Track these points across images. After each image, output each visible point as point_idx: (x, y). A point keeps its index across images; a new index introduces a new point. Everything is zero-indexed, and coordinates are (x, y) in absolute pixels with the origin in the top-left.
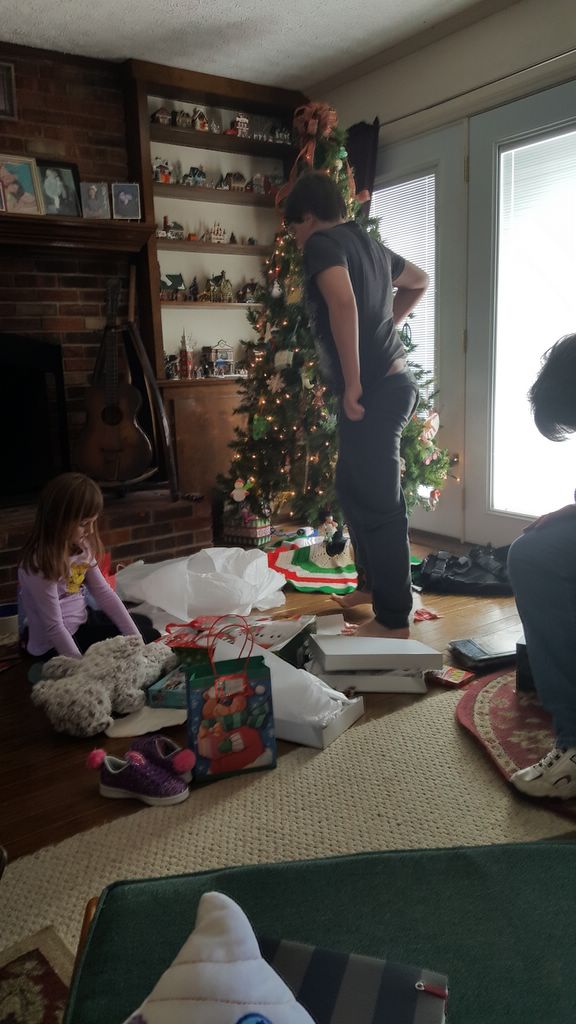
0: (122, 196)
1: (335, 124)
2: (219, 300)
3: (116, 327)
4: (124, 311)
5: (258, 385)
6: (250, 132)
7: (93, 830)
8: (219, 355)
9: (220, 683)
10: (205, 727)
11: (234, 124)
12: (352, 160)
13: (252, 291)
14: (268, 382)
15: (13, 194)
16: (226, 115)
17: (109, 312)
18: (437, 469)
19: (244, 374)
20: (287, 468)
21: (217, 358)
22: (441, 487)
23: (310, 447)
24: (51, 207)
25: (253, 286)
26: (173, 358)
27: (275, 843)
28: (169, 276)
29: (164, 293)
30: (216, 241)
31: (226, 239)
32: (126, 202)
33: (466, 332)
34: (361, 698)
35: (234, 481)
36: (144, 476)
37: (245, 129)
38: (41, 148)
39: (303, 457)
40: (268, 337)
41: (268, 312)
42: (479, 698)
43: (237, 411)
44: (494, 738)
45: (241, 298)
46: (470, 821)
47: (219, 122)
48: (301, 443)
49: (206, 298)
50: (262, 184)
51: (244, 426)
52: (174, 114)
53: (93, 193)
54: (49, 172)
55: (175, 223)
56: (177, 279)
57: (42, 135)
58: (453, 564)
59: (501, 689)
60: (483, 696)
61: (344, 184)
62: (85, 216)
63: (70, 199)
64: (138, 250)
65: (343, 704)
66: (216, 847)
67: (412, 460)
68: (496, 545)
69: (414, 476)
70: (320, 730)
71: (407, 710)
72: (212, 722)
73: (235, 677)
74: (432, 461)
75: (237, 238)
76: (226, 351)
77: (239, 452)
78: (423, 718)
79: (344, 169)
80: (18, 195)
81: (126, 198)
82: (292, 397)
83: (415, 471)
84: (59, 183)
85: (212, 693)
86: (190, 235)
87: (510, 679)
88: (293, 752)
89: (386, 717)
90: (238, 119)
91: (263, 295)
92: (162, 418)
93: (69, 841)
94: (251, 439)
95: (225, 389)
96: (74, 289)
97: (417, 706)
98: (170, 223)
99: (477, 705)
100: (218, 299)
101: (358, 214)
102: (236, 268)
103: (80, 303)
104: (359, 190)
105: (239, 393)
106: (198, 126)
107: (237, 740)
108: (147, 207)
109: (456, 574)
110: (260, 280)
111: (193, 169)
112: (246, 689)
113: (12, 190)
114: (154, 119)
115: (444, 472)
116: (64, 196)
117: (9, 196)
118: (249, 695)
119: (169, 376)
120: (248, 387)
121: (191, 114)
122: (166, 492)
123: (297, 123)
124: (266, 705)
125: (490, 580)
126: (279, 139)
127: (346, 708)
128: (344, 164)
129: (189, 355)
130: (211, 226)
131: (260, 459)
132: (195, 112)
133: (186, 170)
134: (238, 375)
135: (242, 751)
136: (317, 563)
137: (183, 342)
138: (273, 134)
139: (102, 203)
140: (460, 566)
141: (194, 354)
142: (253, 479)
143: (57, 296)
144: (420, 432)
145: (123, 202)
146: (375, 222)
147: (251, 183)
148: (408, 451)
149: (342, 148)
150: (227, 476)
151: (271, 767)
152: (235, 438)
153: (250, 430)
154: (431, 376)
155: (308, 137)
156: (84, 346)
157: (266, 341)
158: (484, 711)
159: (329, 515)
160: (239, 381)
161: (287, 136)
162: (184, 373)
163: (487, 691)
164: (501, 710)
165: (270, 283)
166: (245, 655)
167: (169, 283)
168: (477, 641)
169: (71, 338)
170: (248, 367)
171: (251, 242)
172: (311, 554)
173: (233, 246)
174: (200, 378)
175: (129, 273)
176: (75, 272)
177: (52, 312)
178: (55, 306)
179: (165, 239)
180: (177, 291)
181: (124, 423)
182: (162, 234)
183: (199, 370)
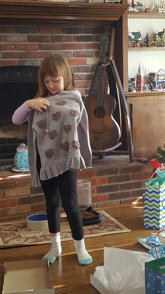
2: (161, 46)
3: (104, 64)
4: (108, 54)
8: (159, 77)
17: (101, 55)
21: (158, 79)
26: (133, 80)
28: (133, 33)
29: (130, 43)
30: (161, 12)
36: (115, 147)
49: (153, 45)
55: (138, 3)
56: (137, 35)
62: (90, 2)
76: (164, 75)
86: (146, 9)
96: (81, 42)
98: (135, 3)
103: (84, 50)
119: (130, 90)
122: (127, 157)
129: (142, 78)
130: (158, 3)
137: (139, 71)
141: (145, 78)
143: (72, 47)
156: (84, 74)
162: (138, 89)
167: (133, 37)
174: (148, 91)
175: (111, 33)
176: (82, 33)
177: (69, 55)
178: (71, 52)
179: (132, 12)
180: (137, 41)
181: (106, 117)
182: (131, 9)
183: (147, 86)
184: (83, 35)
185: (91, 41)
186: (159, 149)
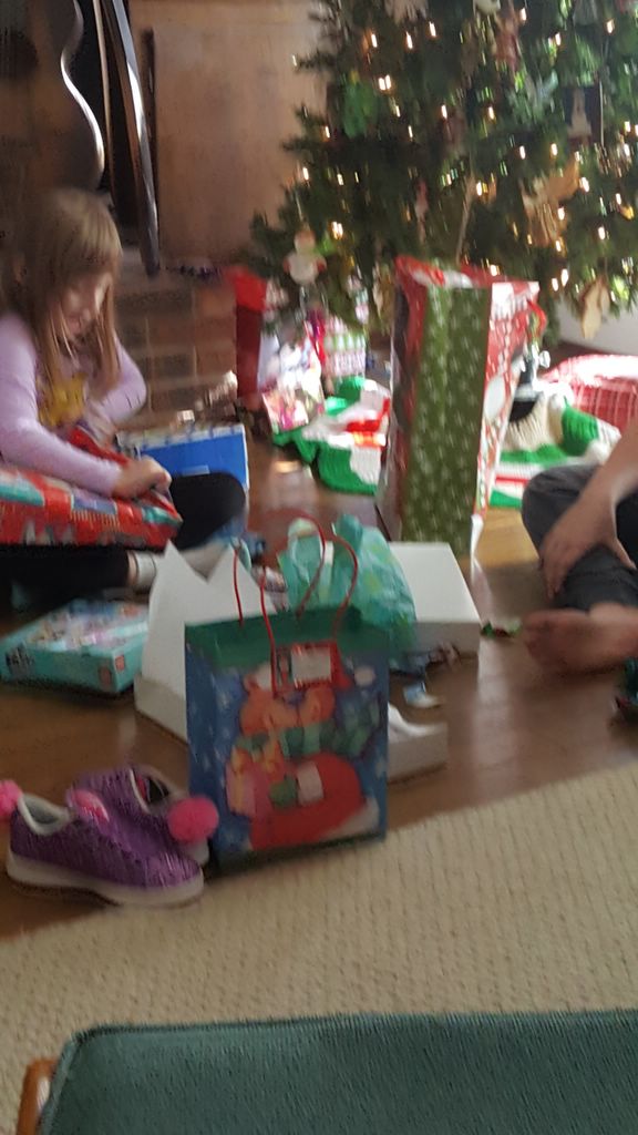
10: (241, 751)
23: (478, 162)
35: (293, 233)
48: (456, 150)
51: (319, 103)
72: (261, 742)
77: (308, 164)
94: (340, 132)
107: (310, 780)
135: (319, 802)
142: (338, 229)
150: (275, 223)
151: (377, 836)
152: (297, 129)
153: (337, 112)
186: (258, 221)
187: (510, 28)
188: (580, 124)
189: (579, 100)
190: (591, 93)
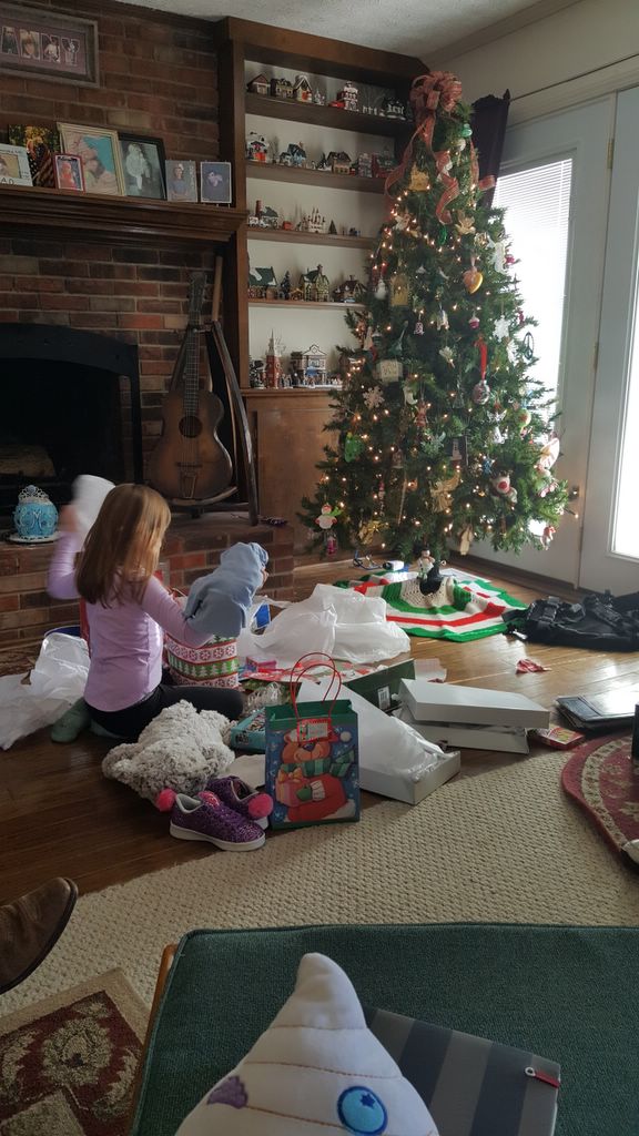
0: (212, 177)
1: (460, 97)
2: (314, 300)
3: (198, 328)
4: (208, 309)
5: (354, 398)
6: (359, 105)
7: (162, 871)
8: (310, 362)
9: (302, 727)
10: (283, 772)
11: (340, 95)
12: (476, 140)
13: (351, 291)
14: (365, 395)
15: (91, 171)
16: (331, 83)
17: (191, 310)
18: (554, 503)
19: (337, 385)
20: (381, 494)
21: (307, 365)
22: (557, 524)
23: (408, 472)
24: (132, 187)
25: (352, 284)
26: (259, 364)
27: (357, 901)
28: (259, 270)
29: (253, 288)
30: (313, 230)
31: (324, 229)
32: (216, 183)
33: (598, 344)
34: (458, 753)
35: (320, 505)
36: (222, 496)
37: (354, 101)
38: (123, 119)
39: (399, 484)
40: (368, 345)
41: (370, 316)
42: (588, 762)
43: (327, 427)
44: (603, 807)
45: (338, 297)
46: (573, 896)
47: (323, 93)
48: (399, 467)
49: (299, 296)
50: (369, 166)
51: (334, 445)
52: (274, 82)
53: (179, 173)
54: (131, 147)
55: (268, 208)
56: (268, 273)
57: (126, 105)
58: (564, 612)
59: (613, 754)
60: (593, 760)
61: (466, 168)
62: (169, 199)
63: (154, 179)
64: (227, 240)
65: (439, 757)
66: (293, 900)
67: (525, 492)
68: (616, 593)
69: (526, 510)
70: (411, 784)
71: (505, 770)
72: (292, 768)
73: (320, 721)
74: (548, 494)
75: (338, 229)
76: (317, 358)
77: (328, 473)
78: (524, 780)
79: (467, 152)
80: (97, 173)
81: (215, 179)
82: (390, 413)
83: (528, 504)
84: (143, 160)
85: (293, 736)
86: (284, 223)
87: (625, 744)
88: (378, 806)
89: (482, 776)
90: (346, 89)
91: (366, 295)
92: (244, 432)
93: (137, 881)
94: (343, 459)
95: (315, 401)
96: (154, 282)
97: (517, 767)
98: (263, 209)
99: (585, 771)
100: (312, 298)
101: (480, 204)
102: (333, 261)
103: (160, 298)
104: (483, 176)
105: (332, 406)
106: (300, 98)
107: (318, 788)
108: (238, 189)
109: (567, 623)
110: (361, 278)
111: (291, 146)
112: (330, 734)
113: (92, 168)
114: (251, 88)
115: (562, 506)
116: (148, 175)
117: (87, 174)
118: (332, 739)
119: (253, 385)
120: (341, 401)
121: (293, 83)
122: (246, 515)
123: (415, 96)
124: (351, 754)
125: (606, 633)
126: (390, 114)
127: (441, 762)
128: (468, 145)
129: (277, 360)
130: (309, 213)
131: (351, 484)
132: (297, 80)
133: (283, 148)
134: (330, 386)
135: (323, 800)
136: (409, 602)
137: (271, 347)
138: (384, 107)
139: (188, 184)
140: (572, 615)
141: (282, 361)
142: (342, 505)
143: (135, 290)
144: (536, 461)
145: (211, 184)
146: (500, 213)
147: (356, 165)
148: (521, 481)
149: (466, 126)
150: (313, 500)
151: (354, 819)
152: (324, 458)
153: (342, 450)
154: (553, 395)
155: (428, 112)
156: (162, 347)
157: (365, 349)
158: (594, 777)
159: (425, 550)
160: (332, 393)
161: (401, 110)
162: (270, 382)
163: (598, 756)
164: (612, 777)
165: (373, 283)
166: (330, 697)
167: (259, 278)
168: (590, 700)
169: (149, 337)
170: (343, 377)
171: (353, 232)
172: (402, 591)
173: (331, 236)
174: (287, 387)
175: (214, 266)
176: (156, 263)
177: (129, 307)
178: (133, 300)
179: (256, 227)
180: (267, 287)
181: (204, 435)
182: (253, 220)
183: (287, 378)
184: (158, 266)
185: (175, 281)
186: (305, 499)
187: (423, 411)
188: (456, 455)
189: (456, 443)
190: (461, 440)
